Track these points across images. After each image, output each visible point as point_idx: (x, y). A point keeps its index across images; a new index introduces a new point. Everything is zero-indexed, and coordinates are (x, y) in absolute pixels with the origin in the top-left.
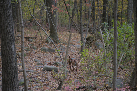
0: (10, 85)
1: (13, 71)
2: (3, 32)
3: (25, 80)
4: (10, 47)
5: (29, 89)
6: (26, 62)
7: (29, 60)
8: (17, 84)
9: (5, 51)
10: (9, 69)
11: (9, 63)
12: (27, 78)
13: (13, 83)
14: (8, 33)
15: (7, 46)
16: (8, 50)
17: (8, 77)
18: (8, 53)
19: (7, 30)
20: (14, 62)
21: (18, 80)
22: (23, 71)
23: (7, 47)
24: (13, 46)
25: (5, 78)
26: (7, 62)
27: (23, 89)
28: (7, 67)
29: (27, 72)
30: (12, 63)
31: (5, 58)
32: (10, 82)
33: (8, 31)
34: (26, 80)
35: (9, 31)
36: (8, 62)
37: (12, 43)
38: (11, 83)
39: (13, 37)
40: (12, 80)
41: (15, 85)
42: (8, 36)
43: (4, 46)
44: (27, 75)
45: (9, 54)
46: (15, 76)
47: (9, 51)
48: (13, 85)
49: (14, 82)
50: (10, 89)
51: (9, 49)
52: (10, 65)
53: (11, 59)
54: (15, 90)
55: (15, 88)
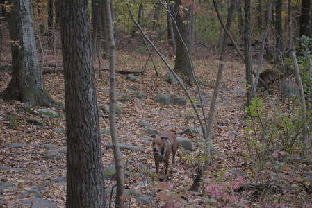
0: (84, 177)
1: (90, 147)
2: (70, 58)
3: (118, 168)
4: (84, 93)
5: (127, 188)
6: (122, 126)
7: (128, 122)
8: (100, 175)
9: (74, 101)
10: (82, 141)
11: (82, 128)
12: (121, 163)
13: (91, 174)
14: (80, 60)
15: (78, 90)
16: (81, 99)
17: (80, 158)
18: (79, 106)
19: (78, 55)
20: (92, 125)
21: (101, 166)
22: (114, 147)
23: (79, 93)
24: (91, 90)
25: (72, 161)
26: (77, 125)
27: (113, 187)
28: (78, 137)
29: (122, 149)
30: (89, 129)
31: (73, 116)
32: (85, 171)
33: (80, 56)
34: (120, 167)
35: (83, 56)
36: (80, 125)
37: (88, 83)
38: (86, 173)
39: (91, 70)
40: (88, 167)
41: (95, 177)
42: (79, 68)
43: (71, 91)
44: (124, 156)
45: (82, 109)
46: (96, 159)
47: (82, 102)
48: (90, 177)
49: (93, 170)
50: (84, 185)
51: (83, 97)
52: (83, 133)
53: (86, 120)
54: (94, 188)
55: (96, 183)
